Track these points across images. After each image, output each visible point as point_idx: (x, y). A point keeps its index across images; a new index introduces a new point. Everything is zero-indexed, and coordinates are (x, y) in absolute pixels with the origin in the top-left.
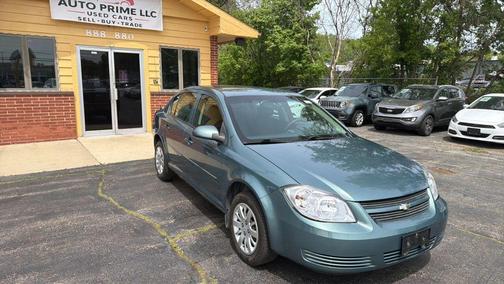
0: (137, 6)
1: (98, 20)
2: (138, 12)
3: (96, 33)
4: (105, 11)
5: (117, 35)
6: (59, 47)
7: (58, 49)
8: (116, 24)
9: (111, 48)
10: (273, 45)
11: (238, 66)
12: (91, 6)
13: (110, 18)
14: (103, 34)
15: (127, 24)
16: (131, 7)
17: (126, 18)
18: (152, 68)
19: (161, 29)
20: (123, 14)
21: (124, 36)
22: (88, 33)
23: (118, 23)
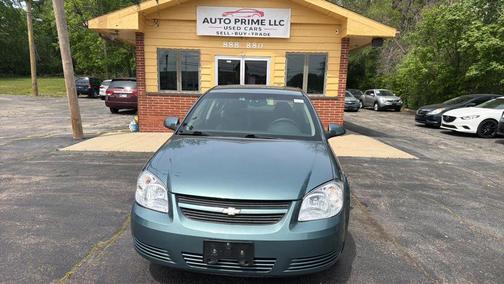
0: (266, 18)
1: (232, 33)
2: (267, 22)
3: (231, 45)
4: (239, 24)
5: (248, 45)
6: (202, 58)
7: (202, 59)
8: (247, 36)
9: (243, 57)
10: (466, 44)
11: (425, 70)
12: (227, 21)
13: (242, 30)
14: (237, 45)
15: (256, 34)
16: (260, 18)
17: (256, 29)
18: (278, 73)
19: (288, 36)
20: (254, 26)
21: (255, 45)
22: (225, 44)
23: (249, 34)
